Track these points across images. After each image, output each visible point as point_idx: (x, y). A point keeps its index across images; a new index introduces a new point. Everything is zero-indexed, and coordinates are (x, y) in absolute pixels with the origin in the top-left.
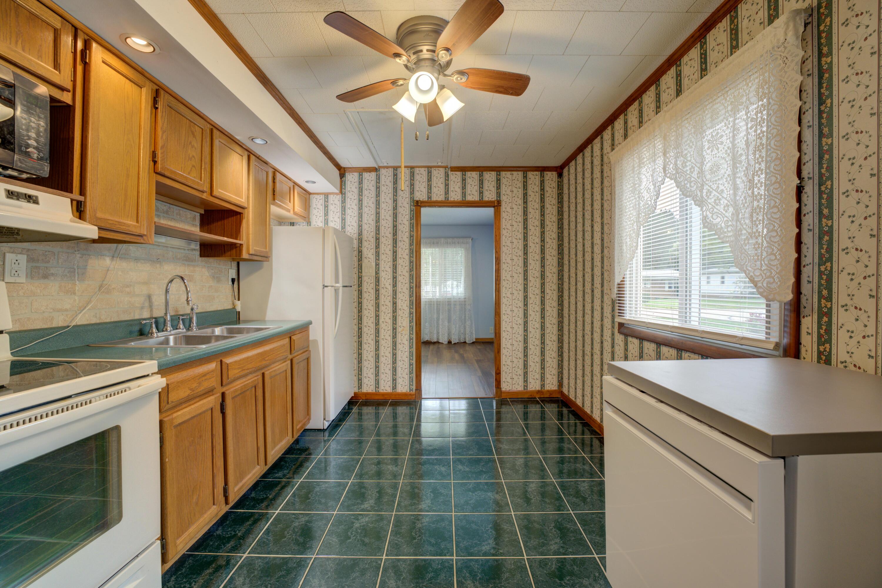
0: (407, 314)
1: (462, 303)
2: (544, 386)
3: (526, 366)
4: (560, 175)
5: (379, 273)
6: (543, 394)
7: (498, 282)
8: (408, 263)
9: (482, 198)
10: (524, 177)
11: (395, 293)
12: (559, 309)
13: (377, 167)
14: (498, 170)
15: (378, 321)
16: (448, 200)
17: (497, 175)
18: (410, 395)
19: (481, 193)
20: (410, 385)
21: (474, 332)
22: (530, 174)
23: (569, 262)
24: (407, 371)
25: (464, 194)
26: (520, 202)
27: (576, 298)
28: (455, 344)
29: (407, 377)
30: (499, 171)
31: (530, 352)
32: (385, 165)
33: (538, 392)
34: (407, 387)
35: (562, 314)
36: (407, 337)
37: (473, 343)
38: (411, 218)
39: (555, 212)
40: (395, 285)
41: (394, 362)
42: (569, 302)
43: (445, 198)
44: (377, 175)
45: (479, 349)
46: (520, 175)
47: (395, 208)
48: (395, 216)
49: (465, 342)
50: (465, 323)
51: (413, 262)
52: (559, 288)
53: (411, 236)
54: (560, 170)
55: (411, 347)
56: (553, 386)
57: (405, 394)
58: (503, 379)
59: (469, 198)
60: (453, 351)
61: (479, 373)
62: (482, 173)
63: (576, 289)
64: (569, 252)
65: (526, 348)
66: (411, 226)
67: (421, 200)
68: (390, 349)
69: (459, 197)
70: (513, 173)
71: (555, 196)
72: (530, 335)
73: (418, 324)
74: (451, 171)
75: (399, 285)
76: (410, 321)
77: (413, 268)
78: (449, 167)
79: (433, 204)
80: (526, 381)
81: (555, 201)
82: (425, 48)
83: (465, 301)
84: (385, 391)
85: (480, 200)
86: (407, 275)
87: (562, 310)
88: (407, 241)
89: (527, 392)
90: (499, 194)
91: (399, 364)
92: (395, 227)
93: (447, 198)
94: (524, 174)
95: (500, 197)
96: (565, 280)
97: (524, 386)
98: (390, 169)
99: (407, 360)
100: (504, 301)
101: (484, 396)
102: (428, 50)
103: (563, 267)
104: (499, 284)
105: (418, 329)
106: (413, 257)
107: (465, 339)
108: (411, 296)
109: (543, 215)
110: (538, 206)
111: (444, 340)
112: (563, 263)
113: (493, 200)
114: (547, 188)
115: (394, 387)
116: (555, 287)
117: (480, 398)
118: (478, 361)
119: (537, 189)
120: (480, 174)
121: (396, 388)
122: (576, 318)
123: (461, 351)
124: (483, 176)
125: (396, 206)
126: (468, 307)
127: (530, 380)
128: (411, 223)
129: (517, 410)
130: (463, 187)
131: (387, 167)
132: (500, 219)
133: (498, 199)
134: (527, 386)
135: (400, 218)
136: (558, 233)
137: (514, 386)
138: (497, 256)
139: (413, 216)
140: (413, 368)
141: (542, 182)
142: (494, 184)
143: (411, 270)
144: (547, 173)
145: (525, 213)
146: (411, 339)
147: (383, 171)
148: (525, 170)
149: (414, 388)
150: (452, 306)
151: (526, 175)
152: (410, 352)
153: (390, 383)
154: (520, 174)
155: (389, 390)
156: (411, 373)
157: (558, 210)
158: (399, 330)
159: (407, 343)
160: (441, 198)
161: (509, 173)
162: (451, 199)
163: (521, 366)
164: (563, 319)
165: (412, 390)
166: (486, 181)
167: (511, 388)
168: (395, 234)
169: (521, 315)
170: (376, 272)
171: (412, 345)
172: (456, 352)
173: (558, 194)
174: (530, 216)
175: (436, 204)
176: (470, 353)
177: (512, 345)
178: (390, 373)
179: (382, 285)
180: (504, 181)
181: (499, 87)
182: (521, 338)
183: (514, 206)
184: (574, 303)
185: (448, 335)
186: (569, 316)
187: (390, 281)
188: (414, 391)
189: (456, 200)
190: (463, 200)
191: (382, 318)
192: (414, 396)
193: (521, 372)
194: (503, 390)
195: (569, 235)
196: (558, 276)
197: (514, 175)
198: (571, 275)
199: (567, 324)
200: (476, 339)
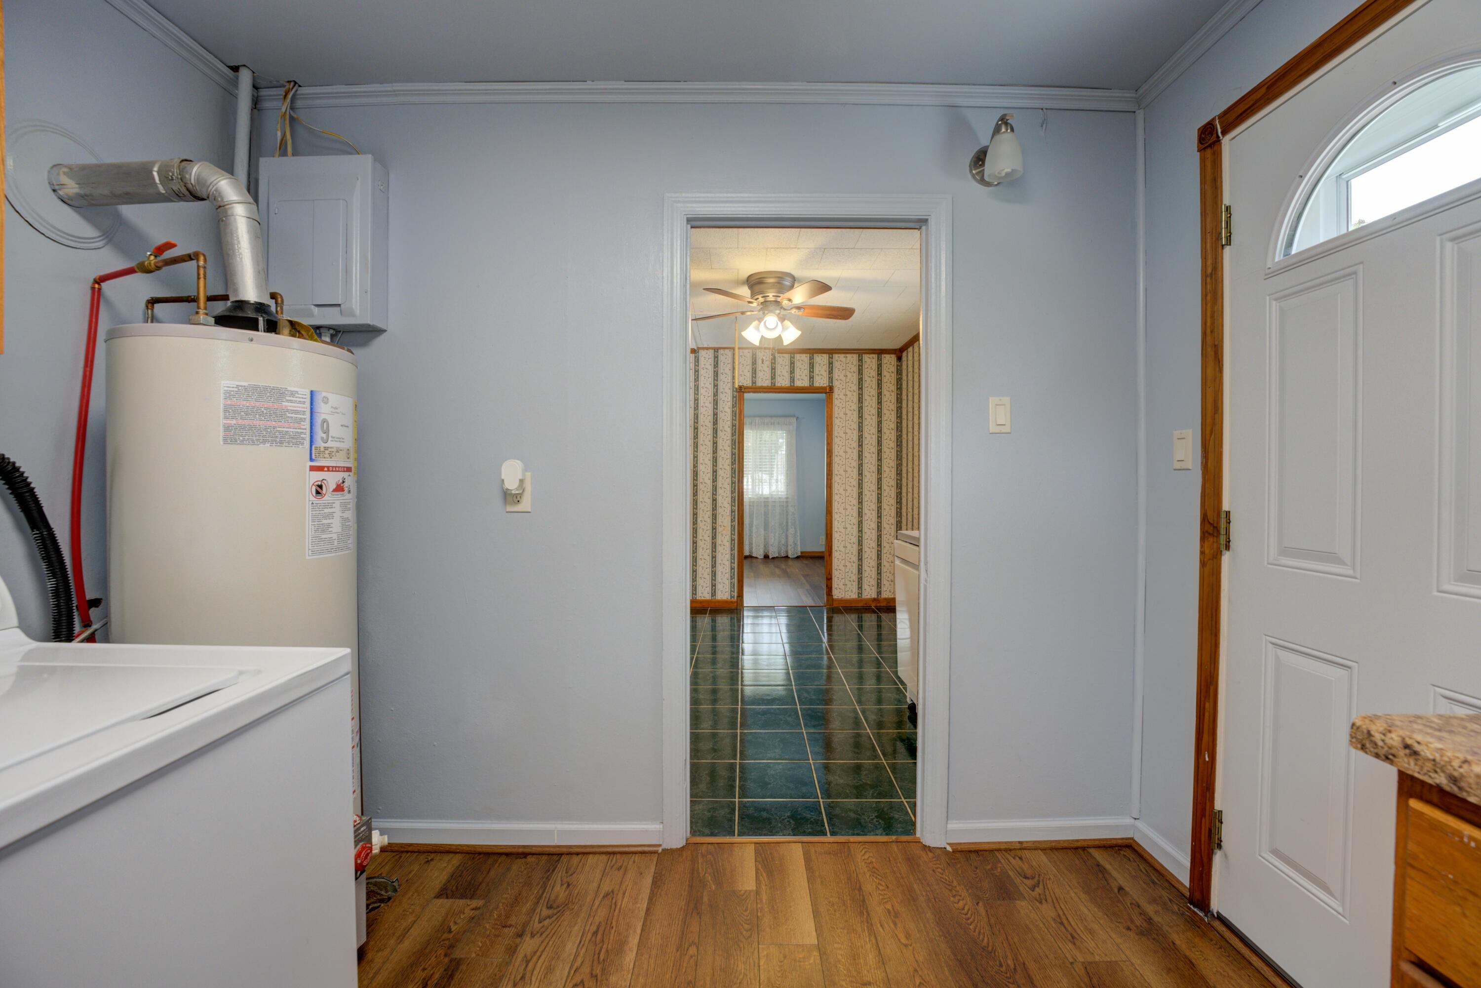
0: (728, 512)
1: (784, 504)
2: (880, 594)
3: (860, 571)
4: (899, 359)
5: (697, 466)
6: (879, 603)
7: (829, 477)
8: (729, 456)
9: (813, 384)
10: (859, 360)
11: (715, 488)
12: (897, 508)
13: (696, 348)
14: (831, 352)
15: (696, 520)
16: (775, 385)
17: (829, 357)
18: (732, 602)
19: (811, 378)
20: (731, 591)
21: (799, 543)
22: (866, 358)
23: (907, 455)
24: (728, 576)
25: (792, 379)
26: (855, 387)
27: (913, 494)
28: (773, 558)
29: (727, 582)
30: (832, 354)
31: (865, 556)
32: (706, 346)
33: (874, 600)
34: (727, 593)
35: (901, 513)
36: (728, 538)
37: (798, 557)
38: (733, 405)
39: (894, 400)
40: (715, 480)
41: (714, 565)
42: (907, 500)
43: (772, 383)
44: (695, 357)
45: (806, 564)
46: (855, 358)
47: (716, 394)
48: (716, 403)
49: (787, 557)
50: (787, 531)
51: (735, 454)
52: (897, 483)
53: (733, 425)
54: (899, 353)
55: (732, 550)
56: (891, 594)
57: (726, 602)
58: (835, 585)
59: (798, 383)
60: (772, 566)
61: (808, 587)
62: (813, 356)
63: (913, 485)
64: (907, 445)
65: (860, 551)
66: (734, 414)
67: (745, 385)
68: (709, 551)
69: (787, 383)
70: (847, 355)
71: (894, 381)
72: (865, 537)
73: (740, 523)
74: (778, 353)
75: (720, 479)
76: (732, 520)
77: (735, 460)
78: (776, 349)
79: (758, 390)
80: (860, 587)
81: (893, 387)
82: (771, 295)
83: (787, 502)
84: (703, 598)
85: (810, 386)
86: (729, 468)
87: (901, 509)
88: (729, 430)
89: (862, 600)
90: (831, 379)
91: (719, 568)
92: (715, 415)
93: (773, 383)
94: (859, 357)
95: (832, 383)
96: (903, 475)
97: (859, 593)
98: (711, 350)
99: (728, 564)
100: (836, 498)
101: (813, 605)
102: (773, 296)
103: (902, 461)
104: (831, 479)
105: (740, 529)
106: (735, 449)
107: (787, 552)
108: (732, 492)
109: (880, 403)
110: (874, 392)
111: (759, 553)
112: (902, 456)
113: (825, 385)
114: (885, 373)
115: (714, 593)
116: (894, 483)
117: (809, 607)
118: (805, 576)
119: (874, 373)
120: (810, 357)
121: (715, 595)
122: (913, 515)
123: (783, 566)
124: (813, 358)
125: (717, 392)
126: (791, 510)
127: (865, 586)
128: (733, 411)
129: (851, 620)
130: (791, 371)
131: (707, 349)
132: (832, 407)
133: (831, 384)
134: (861, 594)
135: (721, 405)
136: (897, 422)
137: (847, 593)
138: (829, 448)
139: (736, 403)
140: (734, 572)
141: (880, 366)
142: (826, 367)
143: (733, 463)
144: (885, 355)
145: (860, 400)
146: (732, 540)
147: (702, 353)
148: (860, 352)
149: (736, 594)
150: (770, 508)
151: (862, 358)
152: (731, 554)
153: (709, 589)
154: (855, 356)
155: (708, 597)
156: (732, 578)
157: (897, 398)
158: (719, 529)
159: (728, 545)
160: (767, 383)
161: (843, 355)
162: (778, 385)
163: (855, 571)
164: (901, 518)
165: (734, 597)
166: (817, 365)
167: (843, 596)
168: (715, 422)
169: (855, 514)
170: (694, 465)
171: (734, 546)
172: (777, 567)
173: (897, 379)
174: (865, 404)
175: (761, 390)
176: (795, 568)
177: (845, 547)
178: (708, 578)
179: (700, 480)
180: (836, 365)
181: (830, 315)
182: (855, 540)
183: (848, 393)
184: (911, 500)
185: (765, 546)
186: (907, 515)
187: (710, 475)
188: (736, 598)
189: (783, 385)
190: (791, 385)
191: (701, 516)
192: (736, 604)
193: (855, 577)
194: (835, 597)
195: (907, 426)
196: (897, 471)
197: (848, 359)
198: (909, 470)
199: (905, 524)
200: (802, 553)
